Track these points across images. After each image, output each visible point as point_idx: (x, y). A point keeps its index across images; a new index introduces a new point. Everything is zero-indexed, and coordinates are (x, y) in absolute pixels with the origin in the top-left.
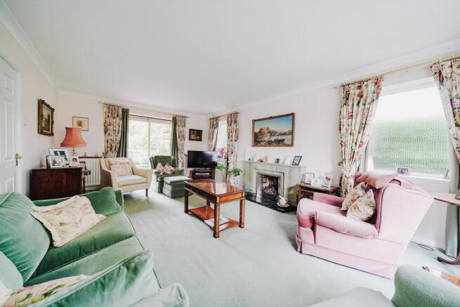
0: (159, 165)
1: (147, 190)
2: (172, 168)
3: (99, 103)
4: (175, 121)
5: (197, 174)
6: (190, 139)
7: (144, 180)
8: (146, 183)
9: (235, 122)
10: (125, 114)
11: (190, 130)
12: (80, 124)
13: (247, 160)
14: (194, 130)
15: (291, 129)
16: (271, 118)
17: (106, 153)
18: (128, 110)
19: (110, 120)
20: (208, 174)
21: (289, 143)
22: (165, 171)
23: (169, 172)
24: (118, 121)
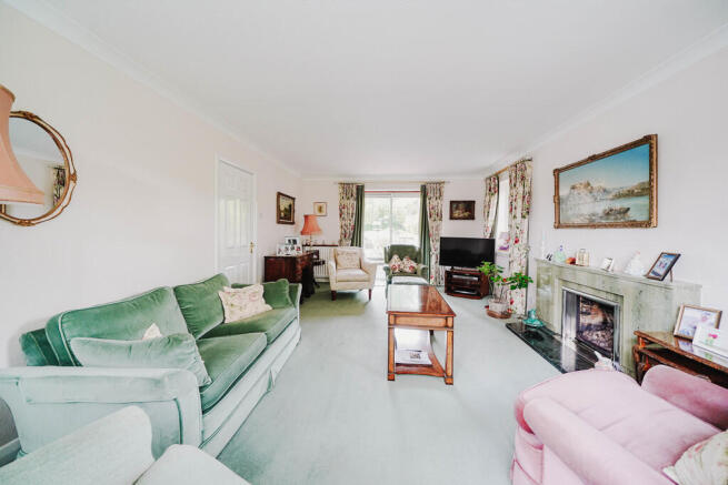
0: (395, 257)
1: (370, 291)
2: (414, 264)
3: (335, 183)
4: (424, 191)
5: (455, 276)
6: (452, 218)
7: (366, 277)
8: (368, 281)
9: (523, 178)
10: (360, 192)
11: (452, 203)
12: (320, 209)
13: (543, 258)
14: (458, 202)
15: (646, 179)
16: (593, 158)
17: (341, 241)
18: (363, 187)
19: (346, 202)
20: (476, 279)
21: (643, 217)
22: (402, 267)
23: (407, 270)
24: (353, 202)
